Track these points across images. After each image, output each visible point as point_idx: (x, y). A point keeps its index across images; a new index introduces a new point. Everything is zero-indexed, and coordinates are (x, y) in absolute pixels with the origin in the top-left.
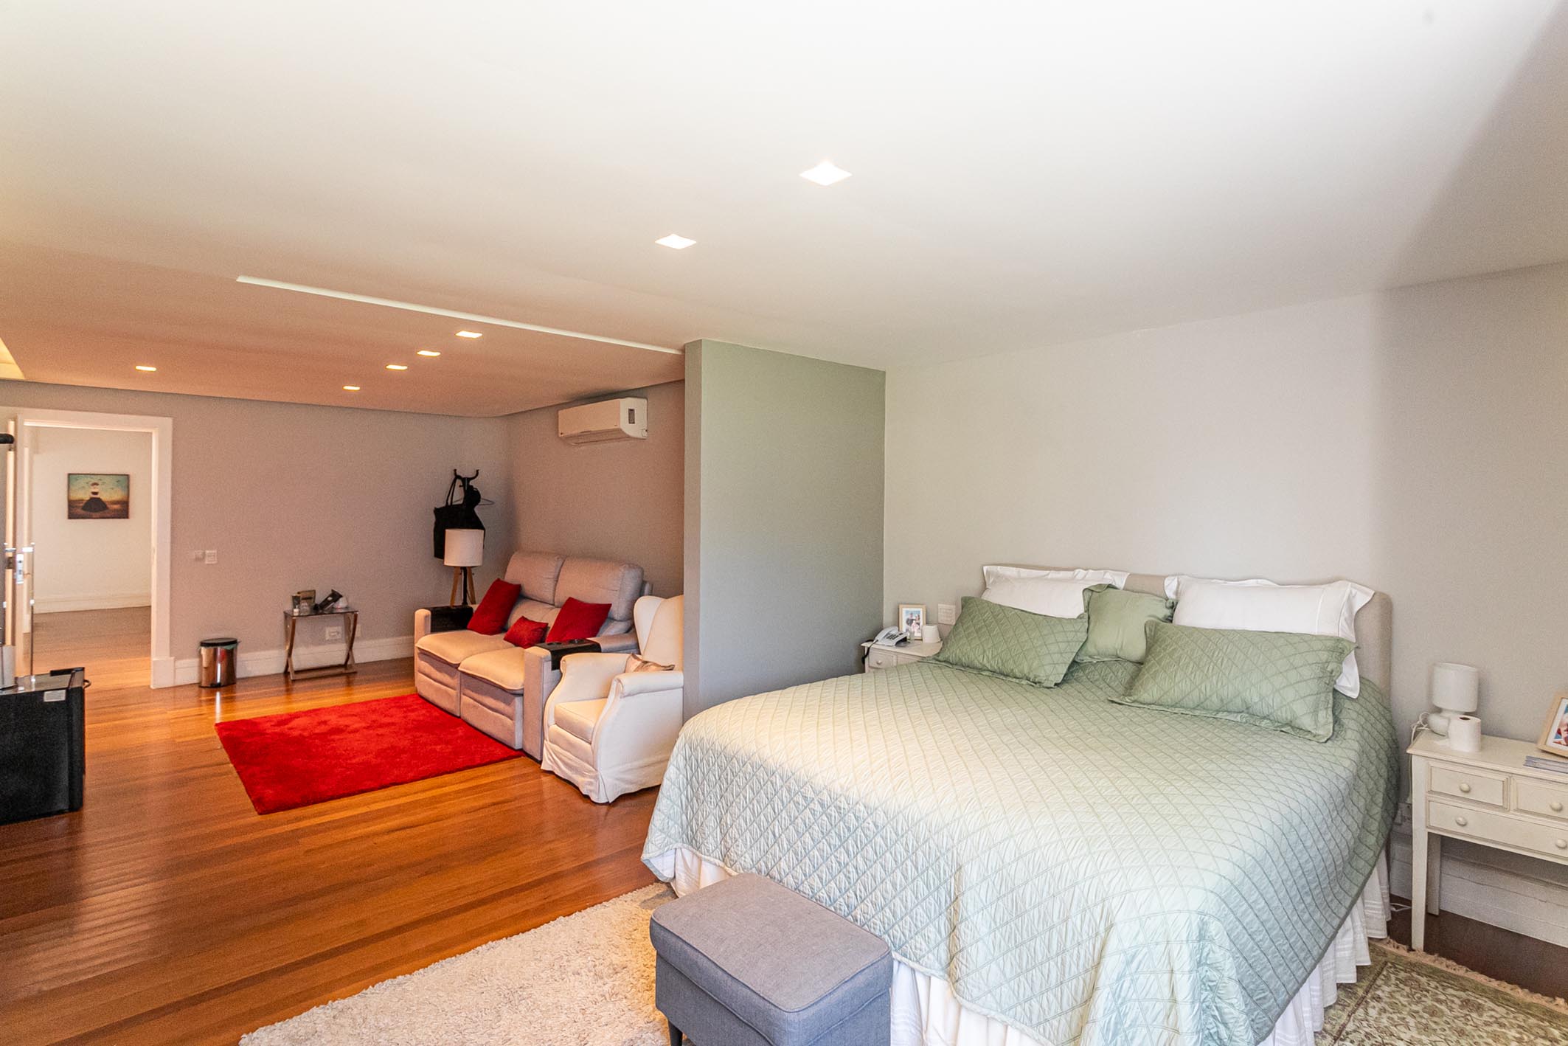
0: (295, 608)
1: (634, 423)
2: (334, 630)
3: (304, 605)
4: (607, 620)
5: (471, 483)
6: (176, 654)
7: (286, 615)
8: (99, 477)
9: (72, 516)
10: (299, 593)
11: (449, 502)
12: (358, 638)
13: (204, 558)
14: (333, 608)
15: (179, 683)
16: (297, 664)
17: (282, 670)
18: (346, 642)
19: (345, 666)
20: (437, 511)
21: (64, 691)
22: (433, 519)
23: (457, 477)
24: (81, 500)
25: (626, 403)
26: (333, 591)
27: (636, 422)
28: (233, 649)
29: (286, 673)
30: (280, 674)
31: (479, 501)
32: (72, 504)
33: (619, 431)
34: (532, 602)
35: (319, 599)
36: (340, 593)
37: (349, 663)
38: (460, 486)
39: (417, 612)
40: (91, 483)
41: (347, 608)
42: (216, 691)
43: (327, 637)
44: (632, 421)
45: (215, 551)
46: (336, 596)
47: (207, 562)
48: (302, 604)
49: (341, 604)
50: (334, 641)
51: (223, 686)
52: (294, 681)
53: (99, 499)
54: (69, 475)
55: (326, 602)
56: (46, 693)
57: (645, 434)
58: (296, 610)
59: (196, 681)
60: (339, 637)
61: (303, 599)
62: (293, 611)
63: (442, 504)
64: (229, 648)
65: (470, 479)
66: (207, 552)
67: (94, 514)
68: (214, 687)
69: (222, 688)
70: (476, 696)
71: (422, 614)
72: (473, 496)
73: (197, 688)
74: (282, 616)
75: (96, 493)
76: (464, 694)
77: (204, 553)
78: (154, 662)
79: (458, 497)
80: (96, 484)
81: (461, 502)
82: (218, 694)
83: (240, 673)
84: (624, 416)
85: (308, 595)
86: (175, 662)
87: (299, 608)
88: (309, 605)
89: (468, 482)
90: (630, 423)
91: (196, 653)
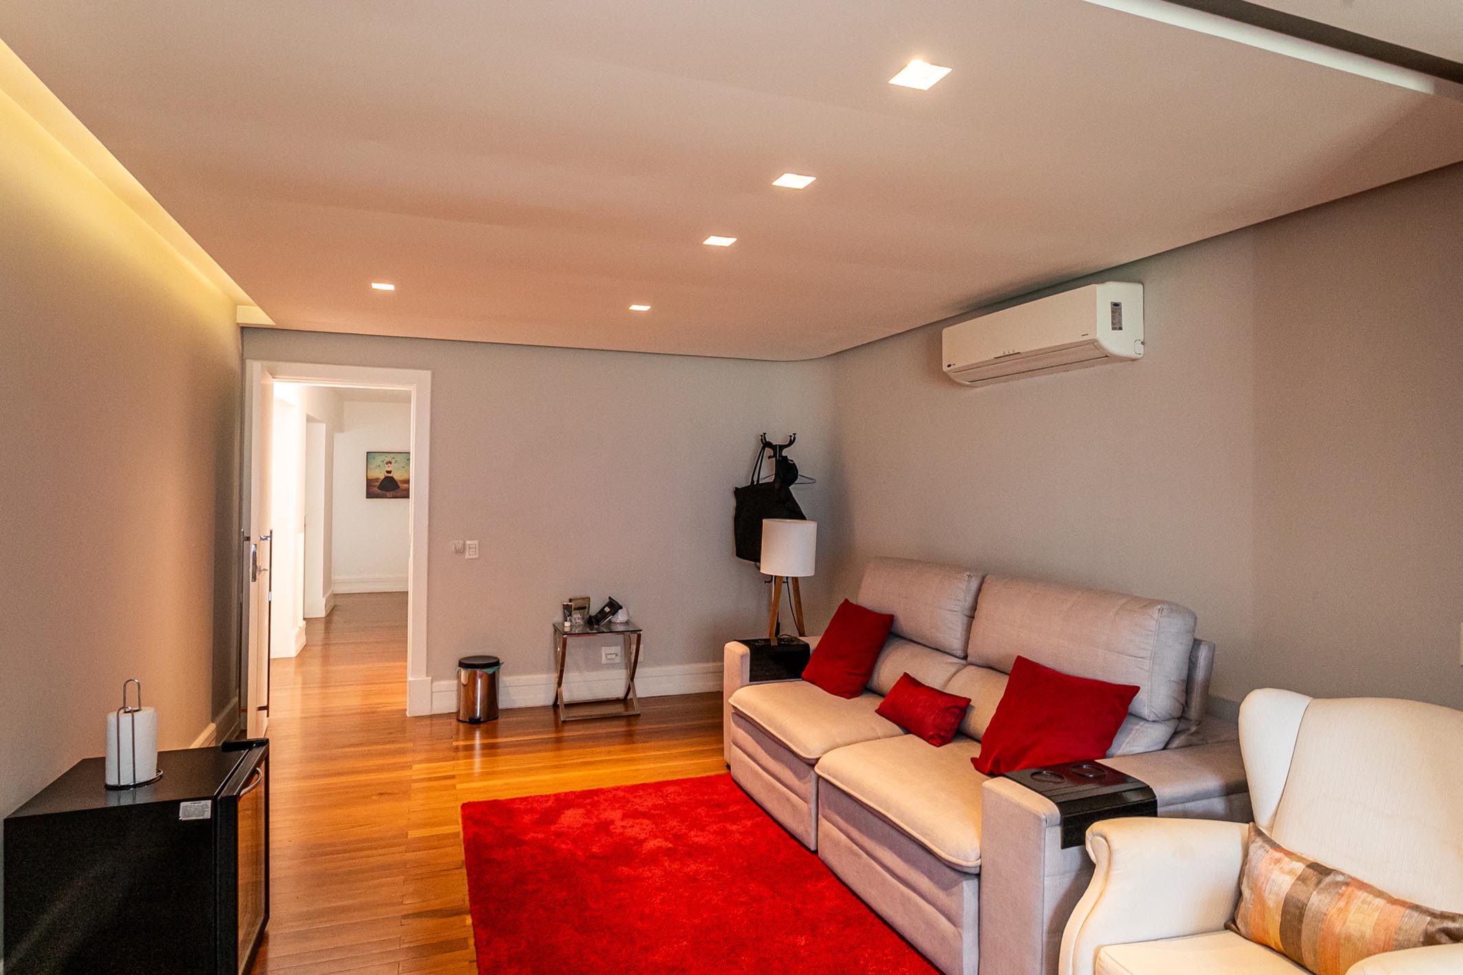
0: (566, 621)
1: (1121, 329)
2: (611, 651)
3: (577, 617)
4: (1128, 718)
5: (784, 453)
6: (433, 672)
7: (557, 630)
8: (393, 455)
9: (370, 495)
10: (570, 601)
11: (755, 479)
12: (641, 662)
13: (464, 549)
14: (610, 622)
15: (436, 711)
16: (567, 696)
17: (550, 702)
18: (627, 668)
19: (624, 701)
20: (738, 493)
21: (209, 802)
22: (732, 503)
23: (767, 444)
24: (377, 480)
25: (1107, 292)
26: (610, 598)
27: (1123, 328)
28: (494, 672)
29: (555, 706)
30: (550, 706)
31: (796, 478)
32: (370, 482)
33: (1094, 343)
34: (917, 649)
35: (594, 609)
36: (620, 604)
37: (629, 697)
38: (770, 457)
39: (727, 645)
40: (385, 461)
41: (627, 623)
42: (474, 730)
43: (604, 660)
44: (1117, 325)
45: (476, 542)
46: (614, 606)
47: (467, 556)
48: (575, 616)
49: (621, 617)
50: (611, 666)
51: (484, 722)
52: (564, 722)
53: (392, 478)
54: (367, 453)
55: (602, 614)
56: (182, 804)
57: (1140, 349)
58: (567, 624)
59: (455, 711)
60: (618, 660)
61: (575, 609)
62: (564, 624)
63: (743, 483)
64: (490, 671)
65: (782, 447)
66: (468, 542)
67: (388, 494)
68: (473, 722)
69: (482, 725)
70: (855, 833)
71: (736, 652)
72: (787, 471)
73: (454, 722)
74: (551, 630)
75: (389, 472)
76: (825, 817)
77: (464, 545)
78: (410, 681)
79: (767, 473)
80: (390, 463)
81: (771, 479)
82: (478, 734)
83: (503, 703)
84: (1105, 314)
85: (580, 603)
86: (432, 682)
87: (571, 621)
88: (583, 618)
89: (781, 451)
90: (1113, 329)
91: (455, 675)
